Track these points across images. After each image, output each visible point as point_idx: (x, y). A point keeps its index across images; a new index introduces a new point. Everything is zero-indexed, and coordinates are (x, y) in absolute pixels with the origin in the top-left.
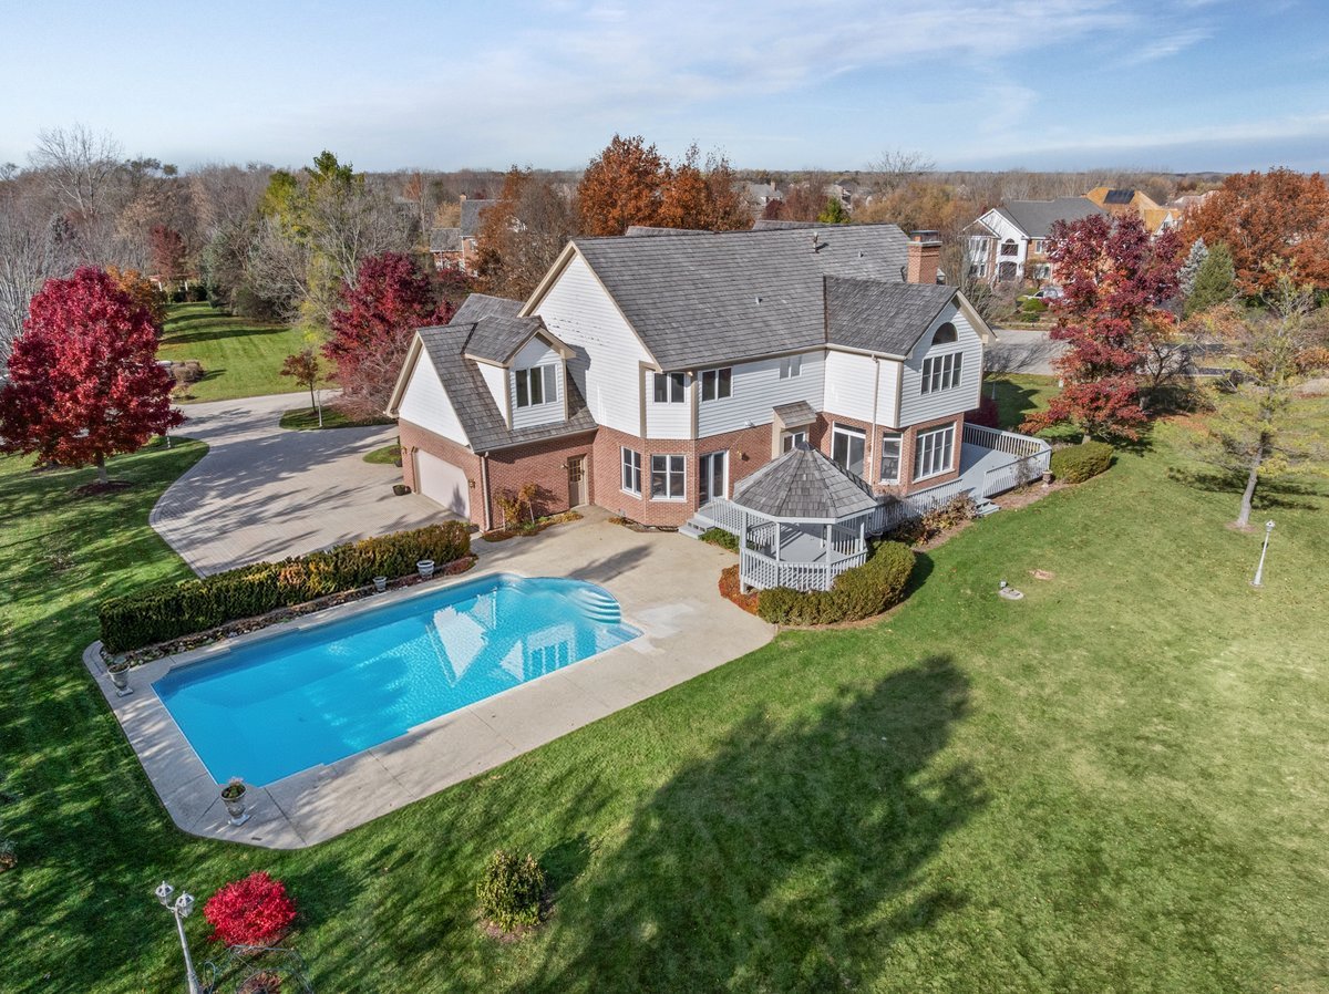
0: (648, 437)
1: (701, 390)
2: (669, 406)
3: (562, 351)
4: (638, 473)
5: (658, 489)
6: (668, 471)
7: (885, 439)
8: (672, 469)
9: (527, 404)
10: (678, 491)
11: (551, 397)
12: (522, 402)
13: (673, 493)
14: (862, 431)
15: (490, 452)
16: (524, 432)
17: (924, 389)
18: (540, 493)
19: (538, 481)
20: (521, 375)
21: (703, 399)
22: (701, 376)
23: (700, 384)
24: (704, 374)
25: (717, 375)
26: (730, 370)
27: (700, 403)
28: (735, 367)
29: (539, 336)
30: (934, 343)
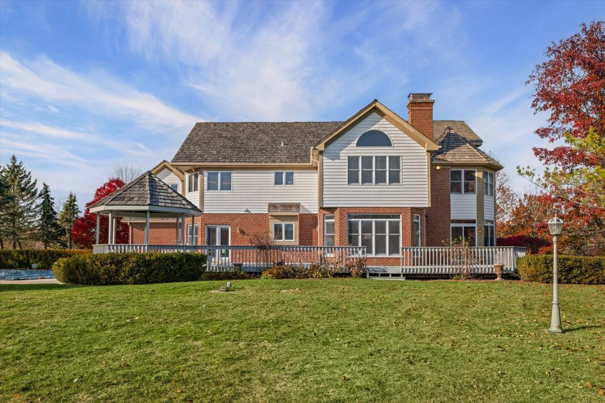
1: (206, 183)
2: (193, 194)
7: (326, 221)
17: (354, 180)
21: (209, 189)
22: (206, 174)
23: (206, 178)
24: (209, 173)
25: (219, 175)
26: (231, 173)
27: (205, 191)
28: (233, 171)
29: (165, 167)
30: (358, 145)
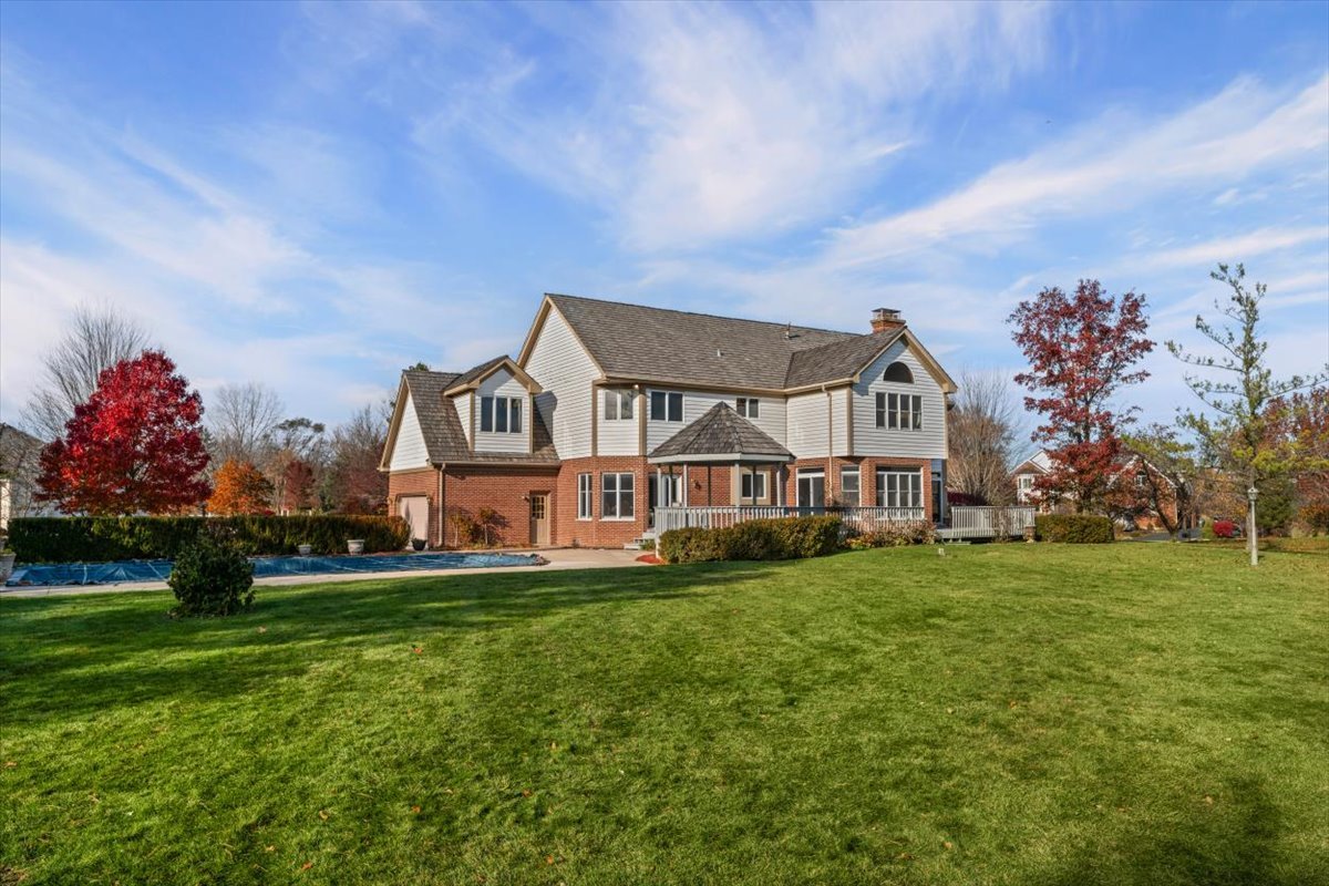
0: (599, 454)
1: (649, 408)
2: (619, 424)
3: (529, 386)
4: (591, 495)
5: (610, 511)
6: (618, 490)
7: (844, 473)
8: (622, 488)
9: (491, 430)
10: (627, 511)
11: (516, 429)
12: (486, 427)
13: (622, 514)
14: (822, 470)
15: (447, 465)
16: (485, 455)
17: (880, 423)
18: (494, 519)
19: (497, 508)
20: (487, 402)
21: (653, 418)
22: (650, 395)
23: (649, 400)
24: (653, 393)
25: (667, 397)
26: (681, 396)
27: (649, 421)
28: (686, 393)
29: (506, 366)
30: (886, 378)
